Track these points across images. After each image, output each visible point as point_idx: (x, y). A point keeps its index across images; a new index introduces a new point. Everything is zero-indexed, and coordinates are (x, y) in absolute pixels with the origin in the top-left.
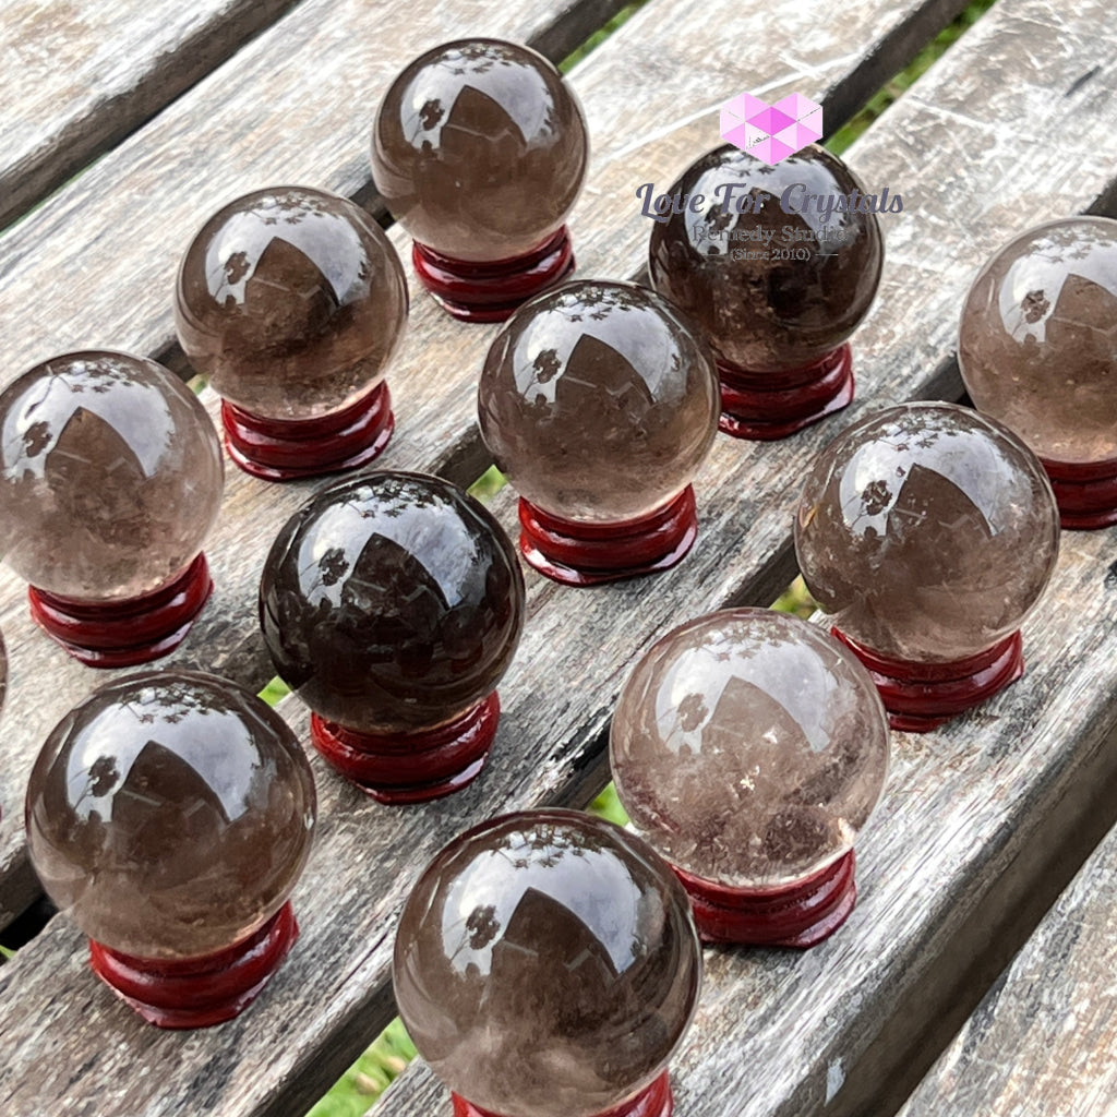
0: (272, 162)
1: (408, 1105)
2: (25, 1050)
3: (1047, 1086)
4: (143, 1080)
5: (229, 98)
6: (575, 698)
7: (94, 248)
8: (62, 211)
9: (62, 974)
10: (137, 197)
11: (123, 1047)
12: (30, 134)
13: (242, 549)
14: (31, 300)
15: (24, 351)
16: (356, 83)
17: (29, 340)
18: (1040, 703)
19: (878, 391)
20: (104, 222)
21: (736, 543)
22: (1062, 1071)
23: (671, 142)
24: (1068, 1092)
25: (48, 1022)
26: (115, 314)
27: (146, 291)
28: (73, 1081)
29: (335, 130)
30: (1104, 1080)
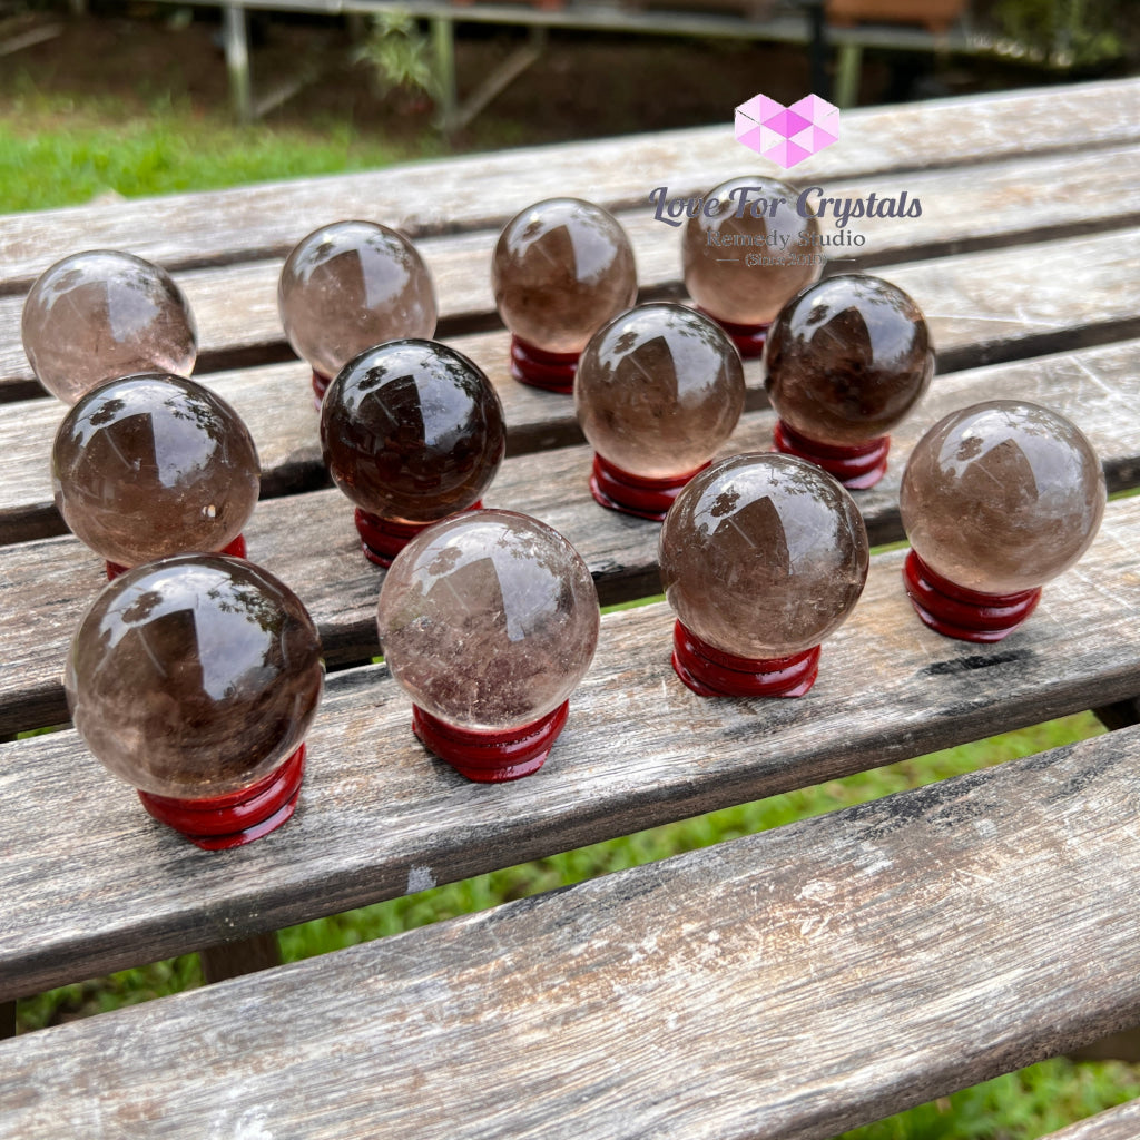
3: (514, 984)
24: (519, 1000)
30: (553, 1009)
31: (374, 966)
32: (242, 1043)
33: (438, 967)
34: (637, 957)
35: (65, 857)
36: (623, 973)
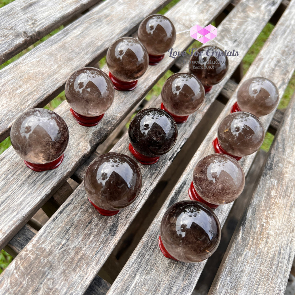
0: (112, 24)
1: (151, 239)
2: (77, 217)
3: (256, 242)
4: (100, 227)
5: (104, 9)
7: (82, 34)
8: (76, 25)
9: (83, 199)
10: (89, 26)
11: (96, 218)
12: (69, 8)
14: (71, 42)
16: (125, 12)
17: (71, 51)
20: (83, 29)
21: (194, 119)
22: (257, 240)
24: (259, 245)
25: (81, 211)
26: (86, 49)
27: (91, 45)
28: (87, 226)
29: (122, 20)
30: (264, 242)
31: (236, 257)
32: (234, 287)
33: (244, 249)
34: (265, 224)
35: (170, 282)
36: (266, 228)
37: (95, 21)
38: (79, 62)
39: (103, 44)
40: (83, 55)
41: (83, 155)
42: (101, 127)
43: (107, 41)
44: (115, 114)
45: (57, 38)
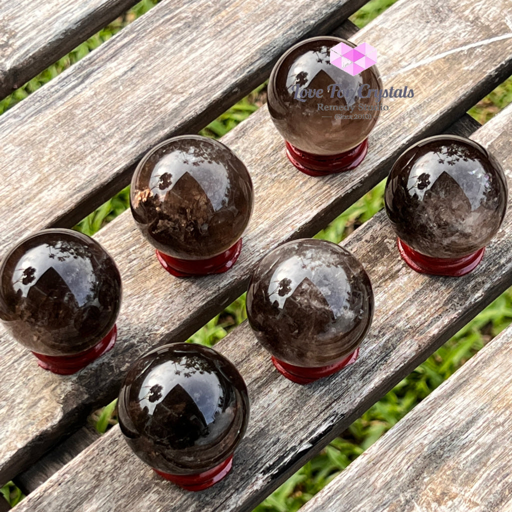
0: (230, 34)
6: (283, 436)
7: (130, 74)
8: (119, 44)
10: (158, 43)
13: (152, 298)
14: (91, 103)
15: (80, 138)
17: (84, 131)
18: (502, 501)
19: (485, 271)
20: (139, 57)
21: (387, 355)
23: (432, 69)
26: (129, 123)
27: (147, 111)
29: (266, 19)
37: (179, 25)
38: (99, 167)
39: (183, 105)
40: (116, 143)
41: (37, 433)
42: (106, 360)
43: (198, 95)
44: (154, 325)
45: (57, 91)
